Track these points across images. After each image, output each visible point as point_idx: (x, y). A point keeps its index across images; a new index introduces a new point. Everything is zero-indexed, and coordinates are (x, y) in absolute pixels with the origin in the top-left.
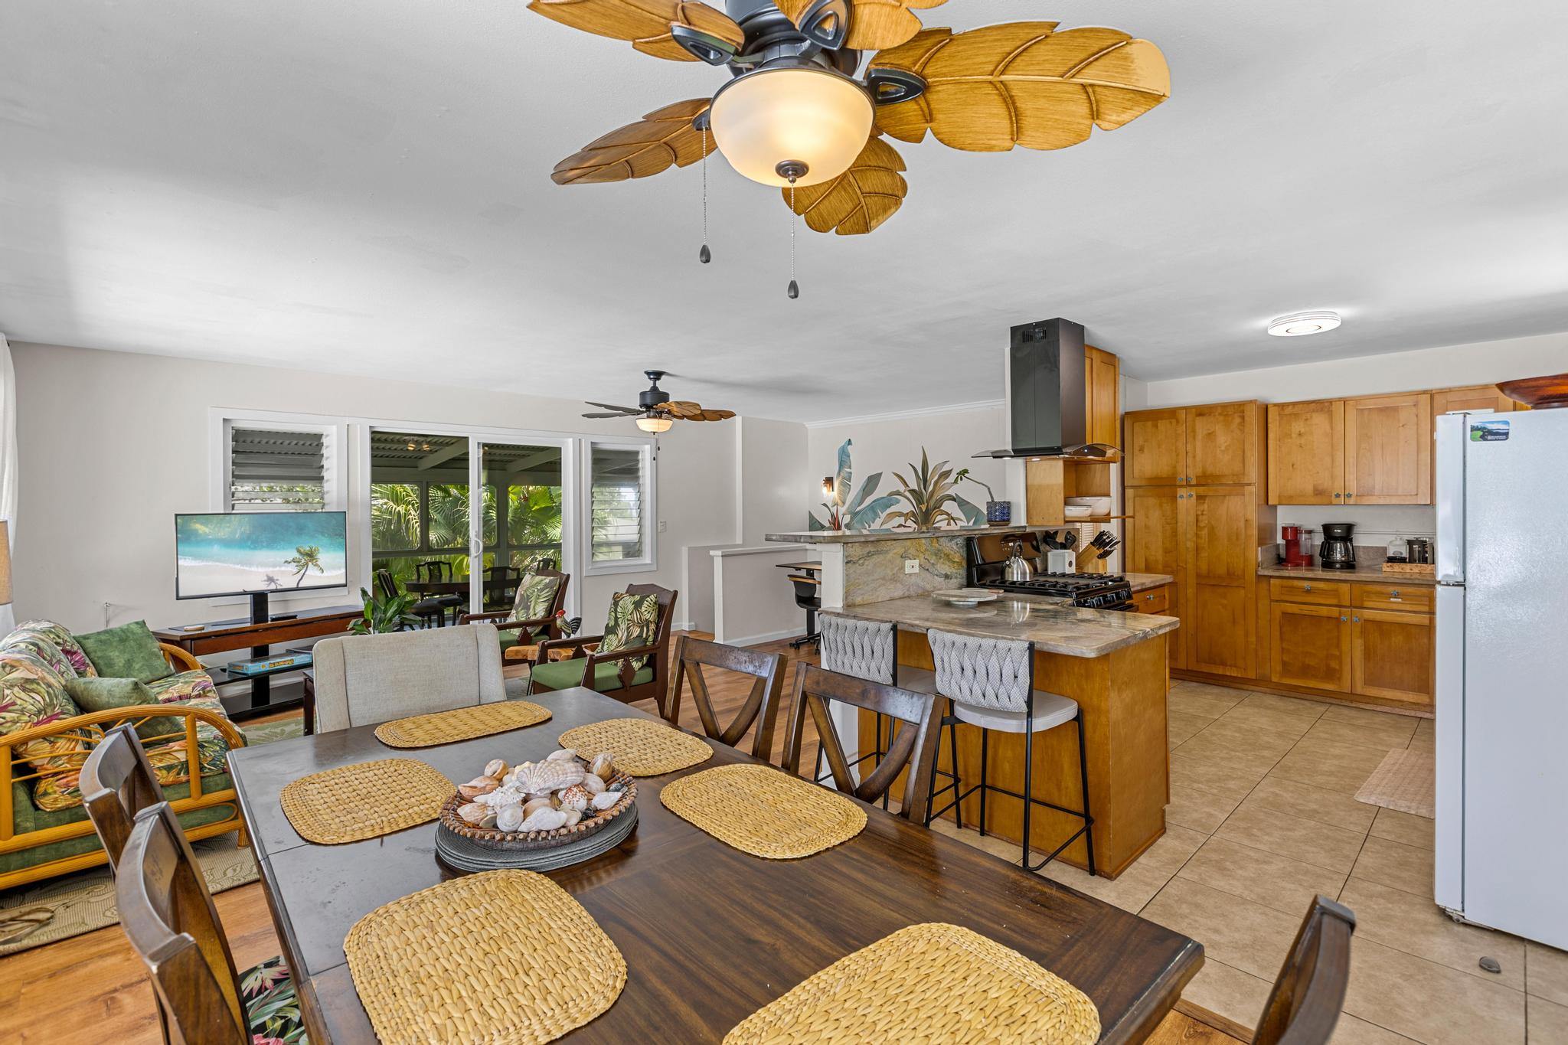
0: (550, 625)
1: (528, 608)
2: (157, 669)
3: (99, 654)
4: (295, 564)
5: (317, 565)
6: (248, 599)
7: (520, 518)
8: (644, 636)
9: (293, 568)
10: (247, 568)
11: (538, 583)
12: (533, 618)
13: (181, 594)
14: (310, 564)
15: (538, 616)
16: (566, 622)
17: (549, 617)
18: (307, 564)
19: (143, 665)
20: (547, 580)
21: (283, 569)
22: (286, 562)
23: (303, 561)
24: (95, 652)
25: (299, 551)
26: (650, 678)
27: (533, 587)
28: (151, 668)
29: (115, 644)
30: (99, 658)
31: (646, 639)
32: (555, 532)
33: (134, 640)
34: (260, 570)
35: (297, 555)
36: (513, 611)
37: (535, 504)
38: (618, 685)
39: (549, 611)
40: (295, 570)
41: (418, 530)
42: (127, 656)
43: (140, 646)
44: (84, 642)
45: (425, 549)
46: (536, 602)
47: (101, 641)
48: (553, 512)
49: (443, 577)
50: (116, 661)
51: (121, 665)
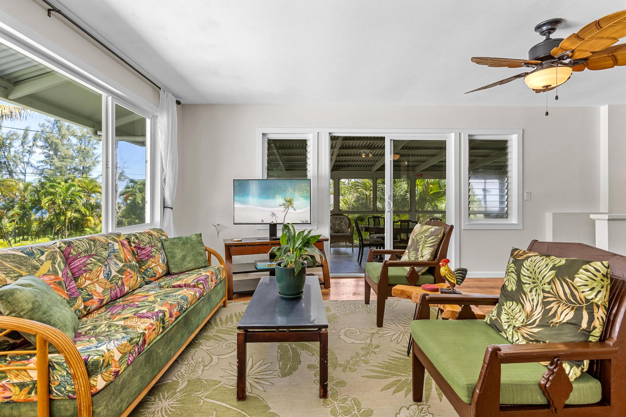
0: (434, 268)
1: (417, 250)
2: (199, 262)
3: (169, 250)
4: (284, 206)
5: (293, 207)
6: (268, 227)
7: (423, 197)
8: (584, 325)
9: (282, 208)
10: (264, 209)
11: (426, 231)
12: (421, 259)
13: (235, 222)
14: (290, 206)
15: (424, 258)
16: (450, 272)
17: (434, 260)
18: (289, 206)
19: (192, 259)
20: (433, 229)
21: (278, 209)
22: (280, 205)
23: (287, 205)
24: (168, 249)
25: (285, 200)
26: (597, 397)
27: (421, 233)
28: (196, 261)
29: (179, 245)
30: (169, 252)
31: (588, 332)
32: (442, 206)
33: (191, 244)
34: (269, 209)
35: (285, 202)
36: (407, 251)
37: (431, 191)
38: (540, 399)
39: (434, 255)
40: (284, 209)
41: (372, 199)
42: (184, 253)
43: (193, 248)
44: (164, 242)
45: (375, 211)
46: (423, 246)
47: (173, 243)
48: (441, 194)
49: (381, 224)
50: (177, 255)
51: (179, 257)
